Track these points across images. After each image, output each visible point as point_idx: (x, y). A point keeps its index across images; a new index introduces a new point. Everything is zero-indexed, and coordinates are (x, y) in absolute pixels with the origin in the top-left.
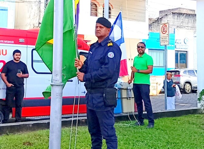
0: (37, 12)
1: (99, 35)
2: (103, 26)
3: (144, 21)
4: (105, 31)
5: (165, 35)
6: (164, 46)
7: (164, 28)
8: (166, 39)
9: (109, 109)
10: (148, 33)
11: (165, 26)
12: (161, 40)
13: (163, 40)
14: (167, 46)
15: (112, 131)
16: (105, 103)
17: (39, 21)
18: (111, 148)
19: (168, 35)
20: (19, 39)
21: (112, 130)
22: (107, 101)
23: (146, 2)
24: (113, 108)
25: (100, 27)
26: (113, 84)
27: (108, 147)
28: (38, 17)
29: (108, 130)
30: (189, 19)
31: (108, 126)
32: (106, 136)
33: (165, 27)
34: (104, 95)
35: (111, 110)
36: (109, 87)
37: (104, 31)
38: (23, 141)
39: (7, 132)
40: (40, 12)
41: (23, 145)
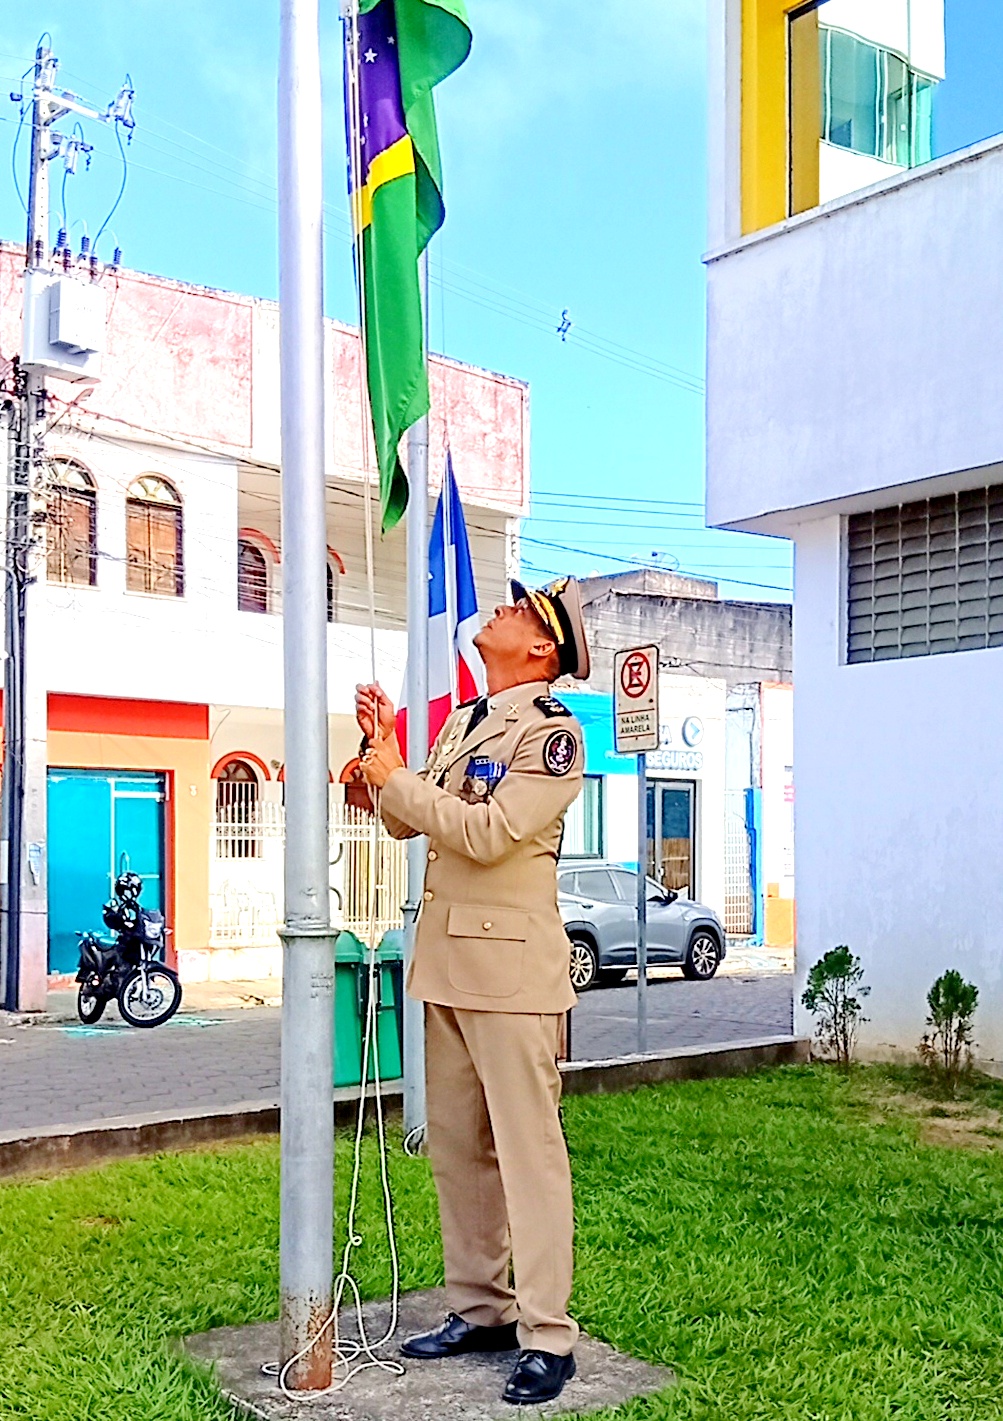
5: (641, 703)
8: (645, 723)
13: (630, 725)
23: (509, 540)
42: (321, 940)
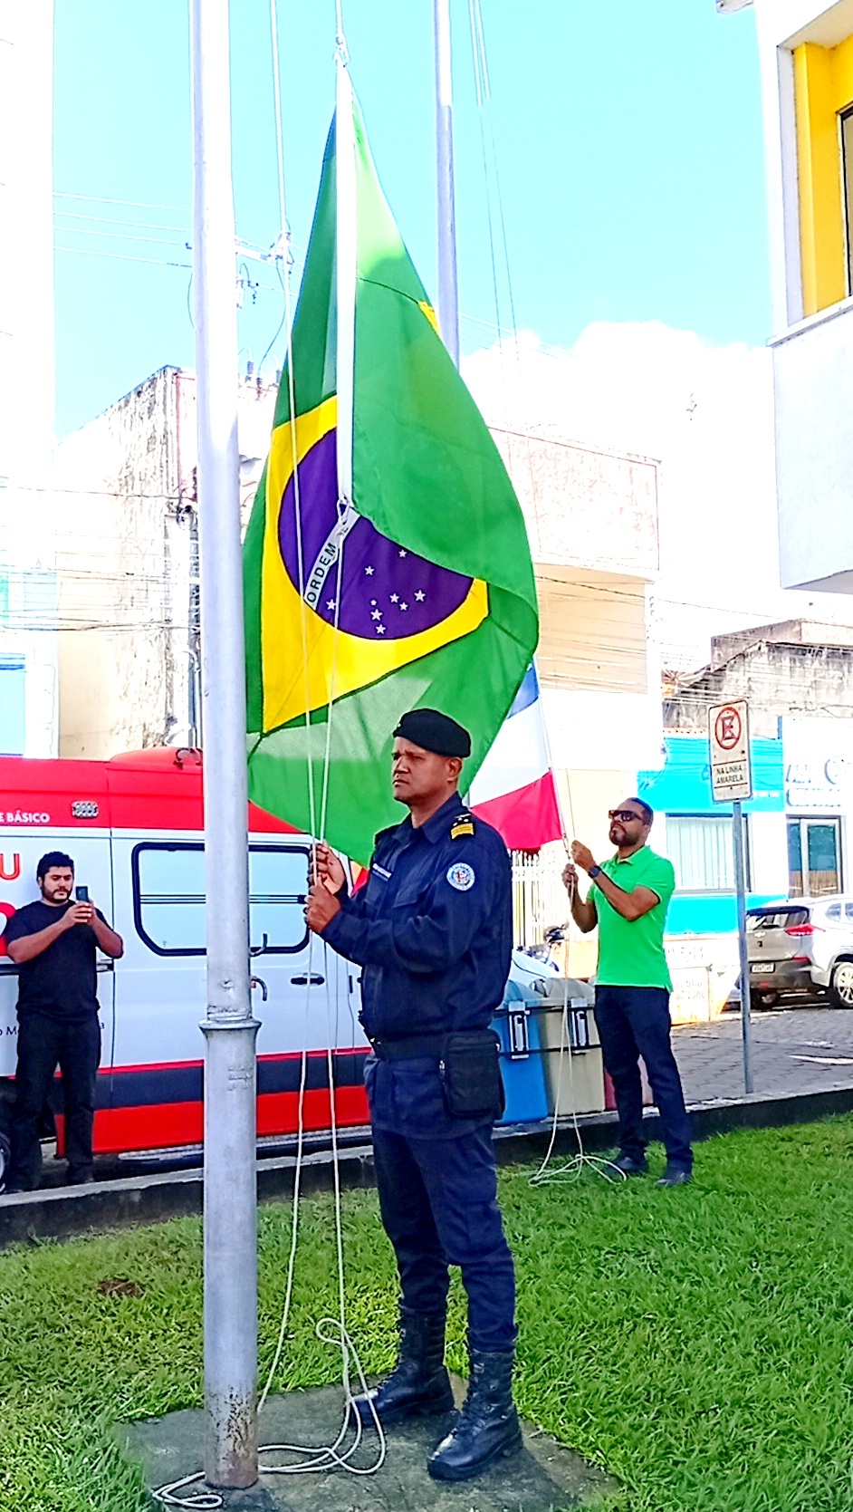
0: (157, 667)
1: (406, 793)
2: (421, 751)
3: (642, 689)
4: (436, 773)
5: (734, 754)
6: (731, 804)
7: (727, 722)
8: (739, 773)
9: (471, 1126)
10: (660, 743)
11: (732, 714)
12: (715, 780)
13: (725, 775)
14: (742, 803)
15: (488, 1229)
16: (448, 1104)
17: (170, 710)
18: (485, 1303)
19: (746, 756)
20: (75, 804)
21: (488, 1224)
22: (457, 1093)
23: (647, 603)
24: (486, 1121)
25: (410, 756)
26: (482, 1011)
27: (471, 1301)
28: (163, 690)
29: (466, 1222)
30: (845, 668)
31: (464, 1205)
32: (462, 1253)
33: (732, 718)
34: (442, 1066)
35: (478, 1130)
36: (462, 1029)
37: (428, 769)
38: (100, 1275)
39: (31, 1229)
40: (170, 666)
41: (100, 1296)
42: (237, 1033)
